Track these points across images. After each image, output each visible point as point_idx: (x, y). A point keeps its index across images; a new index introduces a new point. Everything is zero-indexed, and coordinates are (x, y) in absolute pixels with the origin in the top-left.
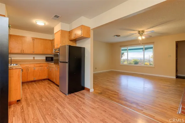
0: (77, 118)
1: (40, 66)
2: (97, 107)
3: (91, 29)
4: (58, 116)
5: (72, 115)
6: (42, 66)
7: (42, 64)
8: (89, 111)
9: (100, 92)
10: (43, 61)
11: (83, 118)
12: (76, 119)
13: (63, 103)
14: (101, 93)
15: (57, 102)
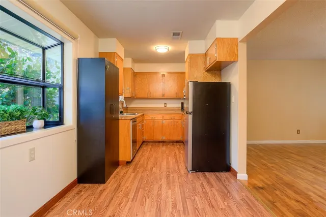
0: (172, 208)
1: (171, 119)
2: (224, 207)
3: (239, 40)
4: (153, 196)
5: (170, 201)
6: (174, 119)
7: (173, 115)
8: (200, 208)
9: (261, 186)
10: (179, 110)
11: (181, 213)
12: (170, 209)
13: (173, 182)
14: (262, 188)
15: (167, 178)
